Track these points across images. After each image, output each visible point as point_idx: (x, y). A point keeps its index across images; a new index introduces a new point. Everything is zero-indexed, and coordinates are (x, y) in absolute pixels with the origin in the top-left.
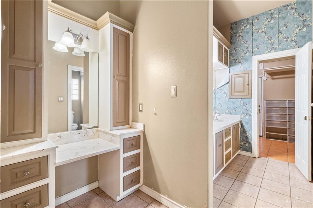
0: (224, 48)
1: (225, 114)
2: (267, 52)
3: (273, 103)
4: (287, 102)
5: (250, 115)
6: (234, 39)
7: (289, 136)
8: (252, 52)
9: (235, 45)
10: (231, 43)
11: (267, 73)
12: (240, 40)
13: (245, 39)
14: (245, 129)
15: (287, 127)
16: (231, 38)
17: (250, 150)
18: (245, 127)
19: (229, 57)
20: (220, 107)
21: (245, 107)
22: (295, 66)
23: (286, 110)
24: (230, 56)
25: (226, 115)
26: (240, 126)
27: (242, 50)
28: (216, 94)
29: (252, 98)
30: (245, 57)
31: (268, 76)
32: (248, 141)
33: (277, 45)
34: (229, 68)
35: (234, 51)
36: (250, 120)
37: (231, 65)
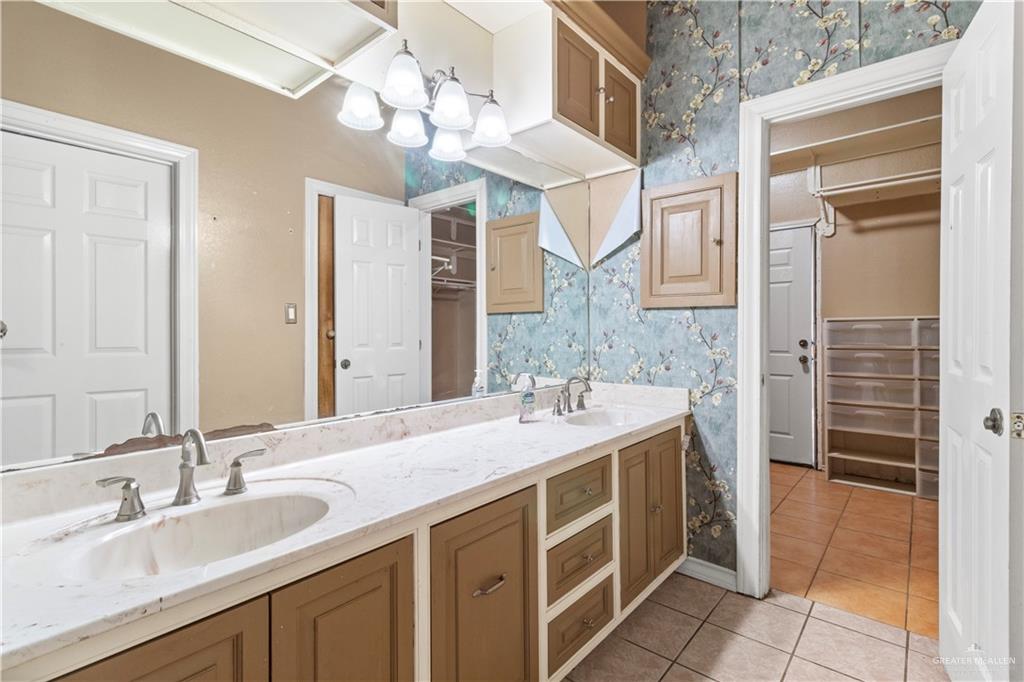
0: (607, 62)
1: (627, 382)
2: (805, 74)
3: (857, 330)
4: (915, 325)
5: (729, 391)
6: (661, 31)
7: (920, 469)
8: (737, 82)
9: (667, 58)
10: (651, 49)
11: (836, 209)
12: (686, 31)
13: (706, 22)
14: (708, 453)
15: (916, 434)
16: (652, 27)
17: (729, 559)
18: (707, 447)
19: (643, 116)
20: (604, 351)
21: (708, 352)
22: (939, 172)
23: (911, 361)
24: (644, 110)
25: (631, 387)
26: (685, 440)
27: (695, 80)
28: (591, 290)
29: (735, 307)
30: (708, 108)
31: (842, 219)
32: (719, 515)
33: (852, 37)
34: (639, 170)
35: (664, 86)
36: (730, 413)
37: (648, 155)
